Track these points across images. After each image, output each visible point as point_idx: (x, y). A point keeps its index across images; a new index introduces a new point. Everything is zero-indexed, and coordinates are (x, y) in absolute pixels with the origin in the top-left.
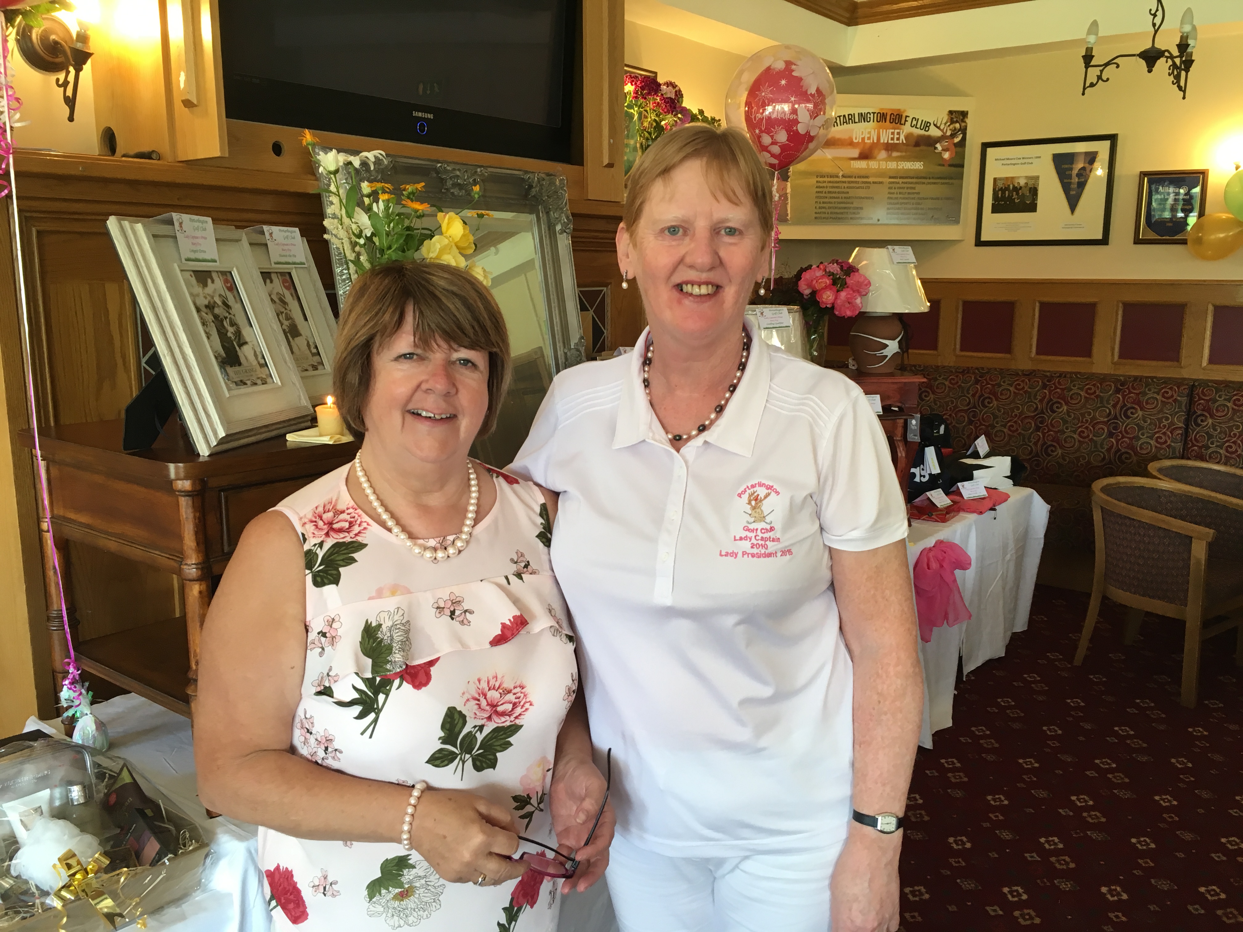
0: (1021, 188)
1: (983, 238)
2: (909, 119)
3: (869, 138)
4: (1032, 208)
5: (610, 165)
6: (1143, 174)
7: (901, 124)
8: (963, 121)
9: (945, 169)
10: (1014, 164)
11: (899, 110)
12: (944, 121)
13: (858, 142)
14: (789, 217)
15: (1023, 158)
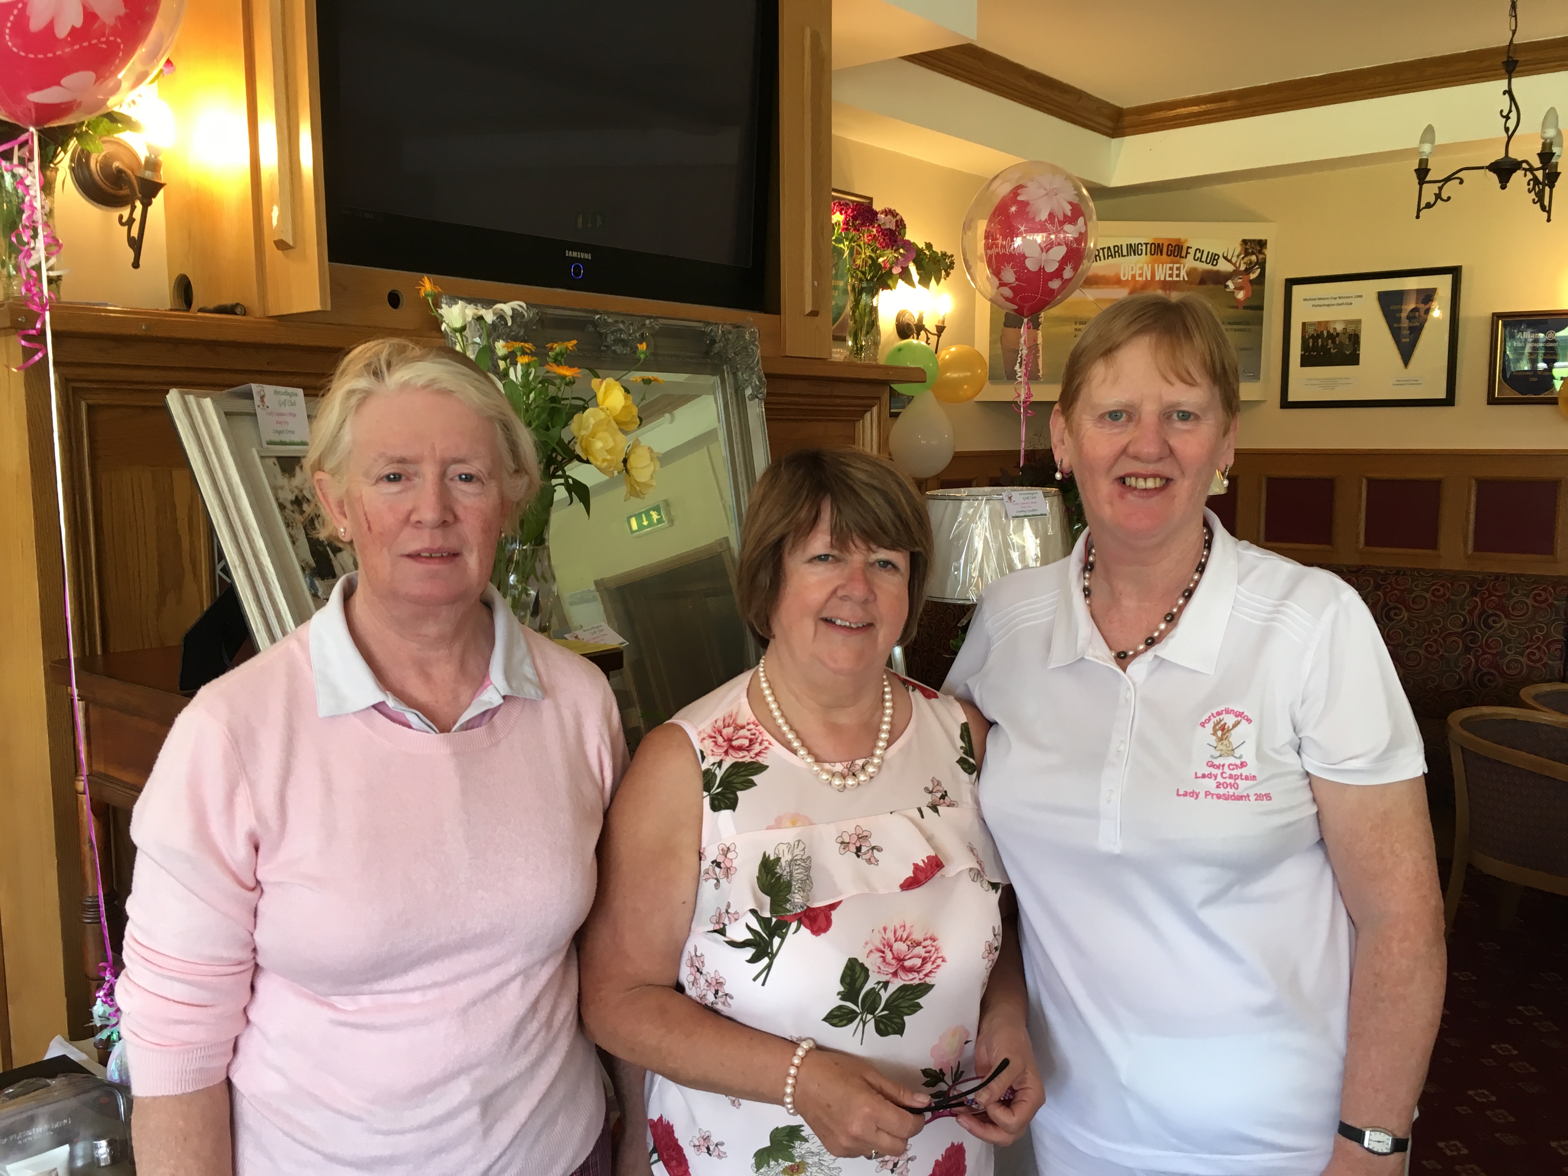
0: (1338, 334)
1: (1291, 398)
2: (1192, 251)
3: (1141, 275)
4: (1353, 359)
5: (814, 313)
6: (1497, 316)
7: (1181, 257)
8: (1260, 252)
9: (1241, 312)
10: (1328, 306)
11: (1179, 240)
12: (1236, 253)
13: (1127, 280)
14: (1040, 374)
15: (1340, 298)
